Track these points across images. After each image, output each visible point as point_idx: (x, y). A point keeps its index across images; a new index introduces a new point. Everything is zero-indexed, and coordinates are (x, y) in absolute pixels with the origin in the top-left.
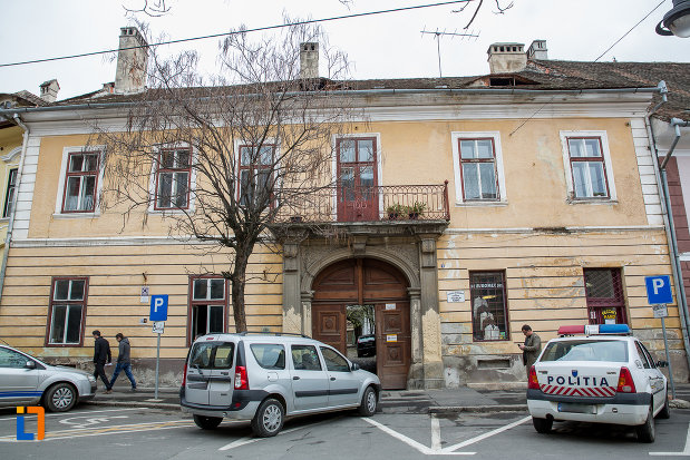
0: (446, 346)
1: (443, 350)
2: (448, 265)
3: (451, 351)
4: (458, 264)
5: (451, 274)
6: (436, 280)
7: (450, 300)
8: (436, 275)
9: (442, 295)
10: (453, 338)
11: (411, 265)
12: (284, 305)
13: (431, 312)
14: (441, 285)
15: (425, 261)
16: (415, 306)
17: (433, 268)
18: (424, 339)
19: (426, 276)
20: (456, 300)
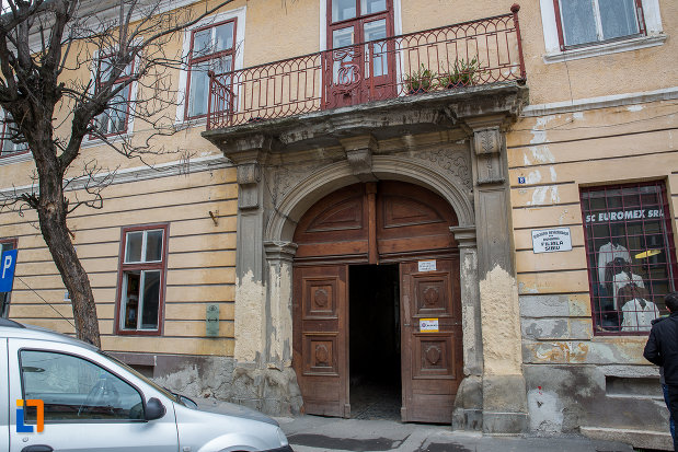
0: (530, 343)
1: (525, 352)
2: (533, 177)
3: (542, 354)
4: (553, 174)
5: (539, 196)
6: (506, 211)
7: (539, 248)
8: (507, 199)
9: (521, 239)
10: (547, 328)
11: (458, 183)
12: (239, 268)
13: (497, 273)
14: (519, 219)
15: (482, 172)
16: (467, 262)
17: (499, 184)
18: (484, 329)
19: (487, 202)
20: (553, 247)
